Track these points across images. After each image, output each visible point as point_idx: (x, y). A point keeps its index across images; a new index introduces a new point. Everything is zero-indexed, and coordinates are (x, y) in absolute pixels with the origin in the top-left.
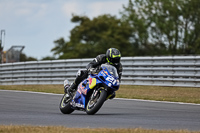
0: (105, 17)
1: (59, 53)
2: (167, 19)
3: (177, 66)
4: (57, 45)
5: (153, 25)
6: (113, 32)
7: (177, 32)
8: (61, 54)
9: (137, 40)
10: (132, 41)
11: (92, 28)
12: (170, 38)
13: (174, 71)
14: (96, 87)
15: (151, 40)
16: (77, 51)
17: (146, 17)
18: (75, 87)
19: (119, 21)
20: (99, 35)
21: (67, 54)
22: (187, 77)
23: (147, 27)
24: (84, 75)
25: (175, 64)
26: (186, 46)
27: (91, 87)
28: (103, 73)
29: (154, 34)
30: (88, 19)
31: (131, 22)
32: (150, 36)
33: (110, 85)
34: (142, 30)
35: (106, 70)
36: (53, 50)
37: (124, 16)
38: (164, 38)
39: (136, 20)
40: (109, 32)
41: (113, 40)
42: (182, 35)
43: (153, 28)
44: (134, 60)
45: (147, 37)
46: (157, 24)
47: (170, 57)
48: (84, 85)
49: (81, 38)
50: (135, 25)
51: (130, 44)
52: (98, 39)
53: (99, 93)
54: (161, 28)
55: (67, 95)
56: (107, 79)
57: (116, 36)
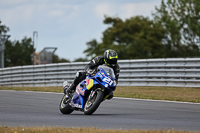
0: (137, 18)
1: (92, 54)
4: (90, 46)
5: (186, 26)
6: (146, 34)
8: (94, 55)
9: (169, 41)
10: (164, 42)
11: (125, 30)
14: (93, 88)
15: (183, 42)
18: (74, 88)
19: (151, 23)
20: (130, 36)
23: (179, 28)
27: (88, 88)
28: (100, 75)
29: (187, 35)
30: (120, 21)
31: (163, 24)
32: (183, 37)
33: (106, 86)
34: (175, 32)
35: (103, 71)
36: (85, 51)
37: (157, 17)
38: (196, 40)
39: (169, 22)
40: (142, 34)
41: (146, 41)
43: (185, 29)
44: (166, 62)
45: (180, 38)
46: (189, 26)
48: (82, 86)
49: (114, 39)
50: (167, 26)
51: (162, 46)
52: (131, 40)
53: (96, 94)
54: (194, 30)
55: (67, 96)
56: (104, 80)
57: (149, 38)
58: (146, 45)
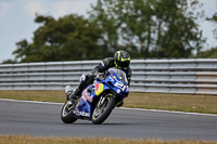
0: (71, 17)
1: (21, 56)
2: (139, 19)
3: (150, 70)
4: (20, 47)
5: (124, 25)
6: (80, 34)
7: (150, 33)
8: (24, 57)
9: (106, 42)
10: (100, 43)
11: (57, 30)
12: (142, 40)
13: (146, 75)
14: (103, 94)
15: (121, 42)
16: (41, 54)
17: (116, 17)
19: (86, 22)
20: (64, 36)
21: (30, 57)
22: (161, 82)
23: (117, 28)
24: (89, 80)
25: (148, 68)
26: (159, 48)
27: (97, 93)
28: (111, 78)
29: (125, 35)
30: (52, 19)
31: (99, 22)
32: (120, 37)
34: (112, 31)
36: (14, 53)
37: (92, 16)
38: (135, 40)
39: (105, 21)
40: (76, 34)
41: (80, 41)
42: (154, 36)
43: (124, 29)
45: (117, 39)
46: (128, 25)
47: (142, 61)
49: (45, 40)
50: (104, 26)
51: (98, 47)
52: (64, 40)
53: (106, 100)
54: (133, 29)
55: (70, 103)
56: (116, 85)
57: (84, 38)
58: (80, 46)
